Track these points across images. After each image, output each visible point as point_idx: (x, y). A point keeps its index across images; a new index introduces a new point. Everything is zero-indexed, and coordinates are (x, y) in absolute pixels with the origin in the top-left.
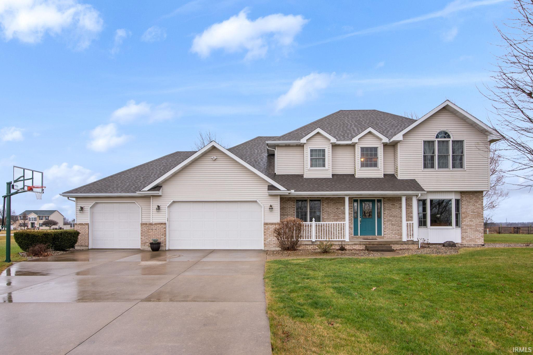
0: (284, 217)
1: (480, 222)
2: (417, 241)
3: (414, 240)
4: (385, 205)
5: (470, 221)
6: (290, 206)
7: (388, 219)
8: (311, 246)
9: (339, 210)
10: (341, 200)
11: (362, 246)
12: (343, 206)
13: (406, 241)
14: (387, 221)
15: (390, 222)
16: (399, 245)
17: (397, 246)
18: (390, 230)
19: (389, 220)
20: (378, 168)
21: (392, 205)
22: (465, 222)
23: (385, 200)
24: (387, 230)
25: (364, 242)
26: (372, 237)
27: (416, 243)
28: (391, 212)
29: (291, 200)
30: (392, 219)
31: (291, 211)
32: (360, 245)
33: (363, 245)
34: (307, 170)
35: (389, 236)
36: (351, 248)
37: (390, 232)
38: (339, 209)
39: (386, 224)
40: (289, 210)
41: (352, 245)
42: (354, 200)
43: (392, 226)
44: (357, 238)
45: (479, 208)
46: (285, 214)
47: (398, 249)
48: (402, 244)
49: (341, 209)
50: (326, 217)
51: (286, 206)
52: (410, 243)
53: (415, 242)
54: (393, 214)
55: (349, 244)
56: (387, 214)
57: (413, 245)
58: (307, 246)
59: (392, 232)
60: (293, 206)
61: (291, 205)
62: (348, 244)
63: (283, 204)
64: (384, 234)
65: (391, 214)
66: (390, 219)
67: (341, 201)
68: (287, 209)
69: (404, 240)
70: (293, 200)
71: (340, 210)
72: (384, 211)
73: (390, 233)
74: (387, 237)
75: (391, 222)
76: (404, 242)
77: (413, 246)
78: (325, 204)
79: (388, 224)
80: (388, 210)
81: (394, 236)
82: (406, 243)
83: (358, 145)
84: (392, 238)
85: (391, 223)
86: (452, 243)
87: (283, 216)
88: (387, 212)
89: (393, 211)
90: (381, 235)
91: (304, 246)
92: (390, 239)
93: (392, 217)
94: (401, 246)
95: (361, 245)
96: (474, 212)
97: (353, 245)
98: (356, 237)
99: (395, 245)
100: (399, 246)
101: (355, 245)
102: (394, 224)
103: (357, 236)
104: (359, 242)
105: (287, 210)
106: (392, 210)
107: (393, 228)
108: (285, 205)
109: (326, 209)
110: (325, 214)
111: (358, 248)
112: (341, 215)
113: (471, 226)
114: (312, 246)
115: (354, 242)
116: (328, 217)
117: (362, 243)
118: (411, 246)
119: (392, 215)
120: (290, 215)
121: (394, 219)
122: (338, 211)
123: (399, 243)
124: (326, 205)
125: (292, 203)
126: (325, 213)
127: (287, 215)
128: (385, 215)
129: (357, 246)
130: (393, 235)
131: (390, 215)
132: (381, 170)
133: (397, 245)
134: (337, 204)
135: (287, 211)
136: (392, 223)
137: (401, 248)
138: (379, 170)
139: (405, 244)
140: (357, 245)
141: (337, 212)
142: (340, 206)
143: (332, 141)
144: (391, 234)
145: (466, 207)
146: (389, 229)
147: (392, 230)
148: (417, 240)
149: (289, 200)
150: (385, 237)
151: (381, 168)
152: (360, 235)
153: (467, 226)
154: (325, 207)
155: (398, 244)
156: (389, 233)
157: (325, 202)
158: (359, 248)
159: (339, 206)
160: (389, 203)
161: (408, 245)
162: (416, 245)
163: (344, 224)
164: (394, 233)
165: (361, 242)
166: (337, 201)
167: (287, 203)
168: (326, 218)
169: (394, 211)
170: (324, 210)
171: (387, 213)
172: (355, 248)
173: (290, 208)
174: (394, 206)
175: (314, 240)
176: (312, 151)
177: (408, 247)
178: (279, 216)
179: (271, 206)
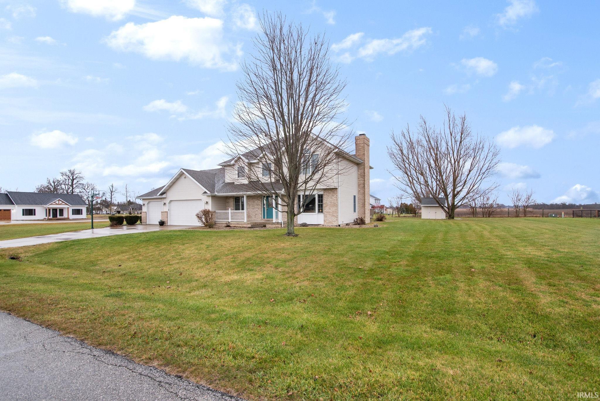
1: (335, 210)
5: (329, 209)
9: (255, 203)
22: (326, 209)
34: (236, 180)
45: (335, 200)
46: (229, 206)
61: (232, 200)
63: (228, 200)
86: (304, 224)
96: (332, 203)
113: (329, 212)
120: (231, 206)
134: (253, 199)
142: (255, 200)
145: (326, 200)
152: (267, 218)
153: (327, 212)
167: (230, 199)
173: (231, 202)
175: (230, 220)
176: (238, 168)
178: (211, 208)
179: (207, 202)
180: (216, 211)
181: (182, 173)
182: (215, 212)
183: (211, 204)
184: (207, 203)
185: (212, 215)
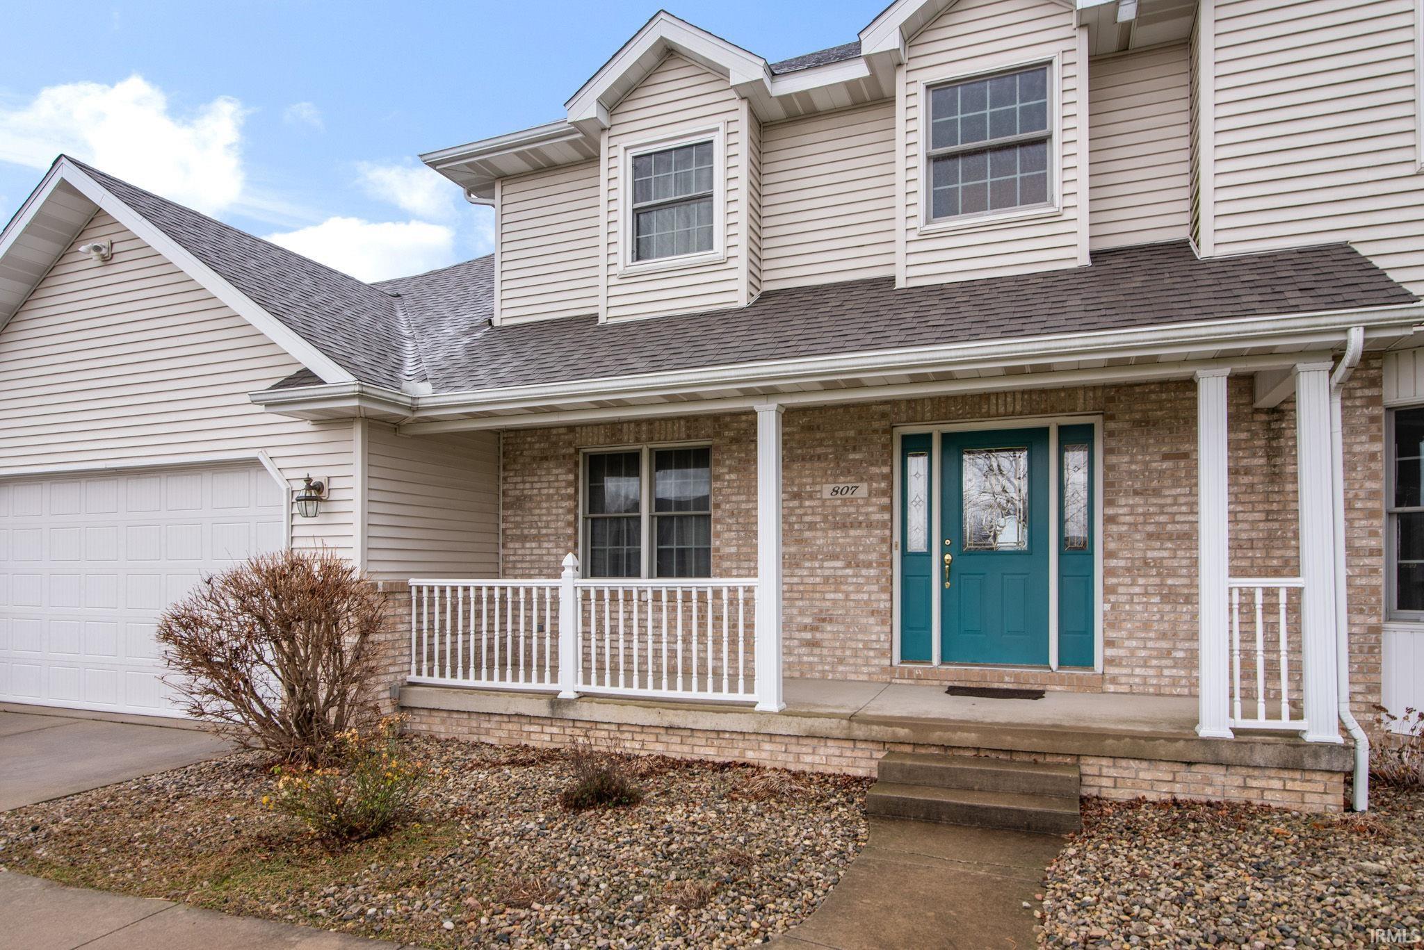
0: (523, 548)
2: (1331, 748)
3: (1310, 738)
4: (1113, 459)
6: (551, 491)
7: (1138, 554)
8: (548, 729)
9: (807, 503)
10: (822, 440)
11: (862, 751)
12: (831, 479)
13: (1230, 735)
14: (1128, 570)
15: (1152, 581)
16: (1164, 766)
17: (1142, 775)
18: (1152, 635)
19: (1146, 564)
20: (1052, 205)
21: (1166, 457)
23: (1112, 425)
24: (1124, 634)
25: (875, 727)
26: (1017, 676)
27: (1324, 766)
28: (1162, 506)
29: (557, 458)
30: (1165, 554)
31: (557, 515)
32: (851, 744)
33: (871, 746)
34: (613, 281)
35: (1145, 677)
36: (791, 758)
37: (1150, 644)
38: (811, 497)
39: (1121, 590)
40: (548, 509)
41: (794, 740)
42: (905, 438)
43: (1168, 608)
44: (919, 678)
46: (526, 532)
47: (1151, 796)
48: (1189, 764)
49: (819, 495)
50: (733, 550)
51: (535, 492)
52: (1258, 759)
53: (1316, 755)
54: (1174, 522)
55: (771, 730)
56: (1130, 524)
57: (1297, 775)
58: (526, 728)
59: (1164, 644)
60: (563, 491)
61: (556, 484)
62: (771, 735)
63: (519, 479)
64: (1109, 662)
65: (1162, 519)
66: (1150, 554)
67: (819, 450)
68: (535, 508)
69: (1204, 731)
70: (564, 457)
71: (815, 503)
72: (1108, 503)
73: (1150, 657)
74: (1123, 680)
75: (1157, 581)
76: (1207, 742)
77: (1289, 785)
78: (730, 472)
79: (1137, 590)
80: (1136, 493)
81: (1182, 673)
82: (1227, 754)
83: (912, 77)
84: (1167, 690)
85: (1162, 585)
87: (517, 545)
88: (1132, 506)
89: (1175, 497)
90: (1088, 663)
91: (510, 726)
92: (1148, 694)
93: (1169, 545)
94: (1183, 773)
95: (859, 745)
97: (803, 741)
98: (910, 672)
99: (1124, 763)
100: (1162, 772)
101: (816, 741)
102: (1186, 591)
103: (918, 668)
104: (844, 722)
105: (537, 511)
106: (1167, 492)
107: (1174, 623)
108: (528, 486)
109: (734, 498)
110: (730, 531)
111: (835, 761)
112: (819, 534)
114: (555, 730)
115: (809, 722)
116: (744, 549)
117: (860, 731)
118: (1277, 784)
119: (1169, 527)
120: (552, 538)
121: (1180, 553)
122: (799, 511)
123: (1163, 749)
124: (733, 476)
125: (560, 471)
126: (730, 521)
127: (537, 538)
128: (1114, 528)
129: (832, 748)
130: (1174, 672)
131: (1150, 528)
132: (1069, 214)
133: (1145, 765)
134: (795, 466)
135: (536, 518)
136: (1170, 582)
137: (1177, 788)
138: (1054, 218)
139: (1217, 764)
140: (830, 743)
141: (794, 519)
142: (813, 476)
143: (735, 79)
144: (1154, 662)
146: (1146, 626)
147: (1163, 636)
148: (1339, 739)
149: (545, 458)
150: (1114, 680)
151: (1070, 201)
152: (944, 660)
154: (729, 487)
155: (1150, 760)
156: (1143, 653)
157: (731, 457)
158: (844, 761)
159: (809, 480)
160: (1144, 449)
161: (1244, 771)
162: (1326, 776)
163: (749, 590)
164: (1180, 654)
165: (855, 725)
166: (799, 451)
167: (535, 475)
168: (731, 554)
169: (1182, 500)
170: (723, 506)
171: (1128, 519)
172: (817, 759)
173: (549, 498)
174: (1182, 464)
176: (641, 164)
177: (1245, 787)
178: (356, 542)
179: (319, 488)
180: (414, 582)
181: (74, 218)
182: (397, 590)
183: (356, 506)
184: (316, 493)
185: (368, 627)
